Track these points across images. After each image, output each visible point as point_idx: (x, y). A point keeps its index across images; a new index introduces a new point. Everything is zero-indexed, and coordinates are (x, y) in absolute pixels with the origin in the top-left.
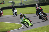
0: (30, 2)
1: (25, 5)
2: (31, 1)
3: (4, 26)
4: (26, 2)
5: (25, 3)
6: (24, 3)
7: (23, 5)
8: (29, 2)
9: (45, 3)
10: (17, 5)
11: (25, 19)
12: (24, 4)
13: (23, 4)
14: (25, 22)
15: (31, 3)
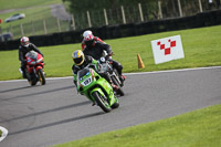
0: (36, 22)
2: (42, 21)
4: (19, 26)
5: (14, 27)
6: (8, 29)
7: (3, 40)
8: (31, 23)
9: (105, 27)
11: (97, 78)
12: (10, 33)
13: (5, 33)
14: (99, 90)
15: (42, 28)
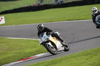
1: (65, 2)
3: (22, 46)
7: (60, 3)
10: (48, 3)
